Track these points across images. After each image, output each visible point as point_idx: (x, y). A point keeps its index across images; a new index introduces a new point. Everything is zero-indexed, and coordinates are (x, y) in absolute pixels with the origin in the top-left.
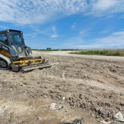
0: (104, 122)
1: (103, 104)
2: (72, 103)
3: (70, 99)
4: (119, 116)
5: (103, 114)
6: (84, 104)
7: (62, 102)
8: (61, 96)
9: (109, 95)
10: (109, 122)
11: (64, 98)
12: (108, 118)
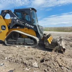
1: (29, 58)
2: (11, 61)
3: (10, 58)
4: (35, 64)
5: (27, 65)
7: (4, 61)
8: (4, 57)
9: (34, 53)
10: (30, 69)
11: (6, 58)
12: (29, 67)
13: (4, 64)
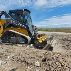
0: (29, 68)
1: (31, 58)
2: (13, 59)
3: (12, 57)
4: (37, 64)
5: (29, 64)
6: (20, 59)
7: (7, 60)
8: (7, 56)
9: (36, 52)
11: (9, 57)
12: (32, 66)
13: (6, 63)
